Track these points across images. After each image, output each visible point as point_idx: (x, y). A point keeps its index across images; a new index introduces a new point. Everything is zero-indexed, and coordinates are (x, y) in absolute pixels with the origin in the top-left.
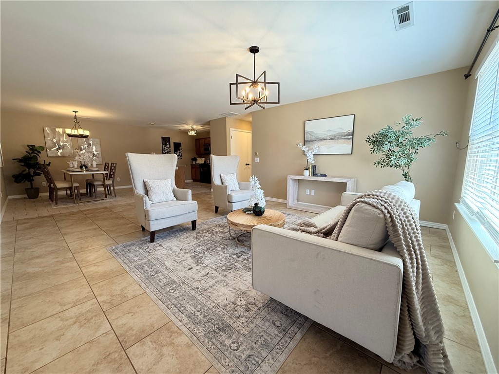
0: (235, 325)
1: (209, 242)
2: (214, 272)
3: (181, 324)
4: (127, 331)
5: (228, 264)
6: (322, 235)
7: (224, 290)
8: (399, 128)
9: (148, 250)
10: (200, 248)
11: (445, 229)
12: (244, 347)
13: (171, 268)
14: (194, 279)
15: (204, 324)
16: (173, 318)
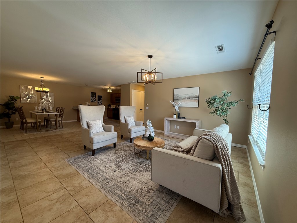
0: (143, 200)
1: (123, 156)
2: (128, 173)
3: (115, 200)
4: (87, 205)
5: (136, 168)
6: (185, 152)
7: (135, 182)
8: (221, 96)
9: (89, 161)
10: (119, 159)
11: (245, 148)
12: (149, 211)
13: (104, 171)
14: (118, 177)
15: (127, 200)
16: (110, 197)
